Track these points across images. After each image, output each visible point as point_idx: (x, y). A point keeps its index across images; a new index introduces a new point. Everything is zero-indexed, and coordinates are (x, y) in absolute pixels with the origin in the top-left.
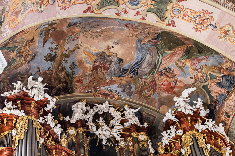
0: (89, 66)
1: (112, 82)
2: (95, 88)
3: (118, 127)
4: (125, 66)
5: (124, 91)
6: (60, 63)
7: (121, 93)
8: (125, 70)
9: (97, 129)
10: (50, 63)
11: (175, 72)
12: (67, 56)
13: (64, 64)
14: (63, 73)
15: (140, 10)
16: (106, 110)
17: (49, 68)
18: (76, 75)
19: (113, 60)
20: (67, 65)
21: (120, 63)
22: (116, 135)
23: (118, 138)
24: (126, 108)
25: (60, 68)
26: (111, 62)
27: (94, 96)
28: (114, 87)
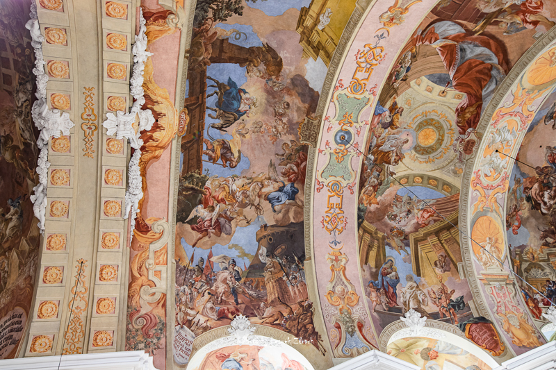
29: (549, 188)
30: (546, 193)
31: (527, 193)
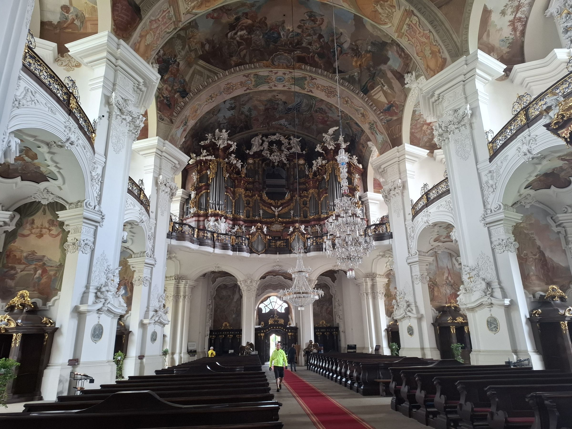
0: (262, 108)
1: (281, 118)
2: (268, 124)
3: (286, 153)
4: (290, 106)
5: (290, 124)
6: (240, 109)
7: (288, 126)
8: (290, 109)
9: (270, 154)
10: (232, 111)
11: (326, 111)
12: (244, 105)
13: (243, 109)
14: (243, 116)
15: (286, 84)
16: (278, 139)
17: (232, 114)
18: (253, 115)
19: (279, 103)
20: (245, 109)
21: (285, 104)
22: (284, 160)
23: (285, 162)
24: (292, 137)
25: (240, 112)
26: (278, 104)
27: (268, 129)
28: (283, 122)
29: (249, 33)
30: (245, 32)
31: (243, 16)
